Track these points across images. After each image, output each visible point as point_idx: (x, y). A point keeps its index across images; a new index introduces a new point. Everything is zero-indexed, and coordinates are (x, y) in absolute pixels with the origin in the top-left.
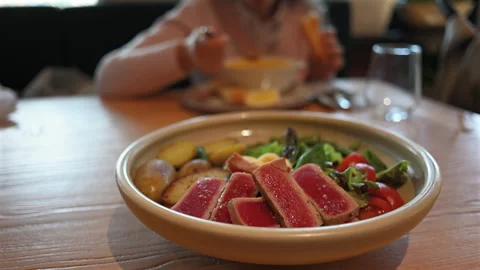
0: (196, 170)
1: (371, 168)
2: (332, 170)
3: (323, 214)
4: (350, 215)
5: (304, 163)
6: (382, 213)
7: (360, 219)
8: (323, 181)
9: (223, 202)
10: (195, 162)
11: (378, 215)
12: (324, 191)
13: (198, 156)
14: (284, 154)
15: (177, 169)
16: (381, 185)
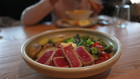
0: (48, 47)
1: (101, 46)
2: (88, 48)
3: (83, 62)
4: (92, 63)
5: (80, 45)
6: (103, 62)
7: (95, 64)
8: (84, 51)
9: (52, 58)
10: (48, 44)
11: (102, 62)
12: (84, 55)
13: (49, 42)
14: (75, 42)
15: (42, 46)
16: (104, 52)
